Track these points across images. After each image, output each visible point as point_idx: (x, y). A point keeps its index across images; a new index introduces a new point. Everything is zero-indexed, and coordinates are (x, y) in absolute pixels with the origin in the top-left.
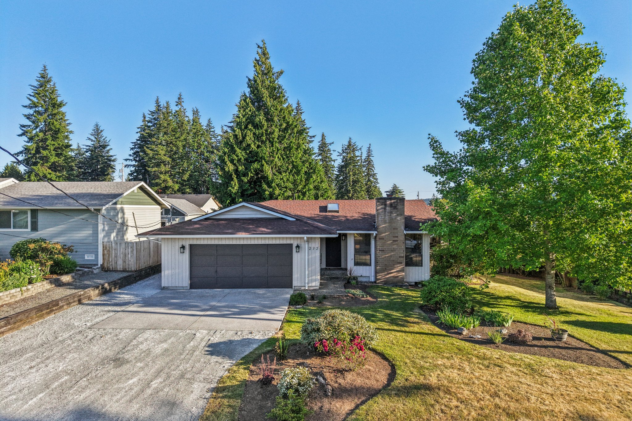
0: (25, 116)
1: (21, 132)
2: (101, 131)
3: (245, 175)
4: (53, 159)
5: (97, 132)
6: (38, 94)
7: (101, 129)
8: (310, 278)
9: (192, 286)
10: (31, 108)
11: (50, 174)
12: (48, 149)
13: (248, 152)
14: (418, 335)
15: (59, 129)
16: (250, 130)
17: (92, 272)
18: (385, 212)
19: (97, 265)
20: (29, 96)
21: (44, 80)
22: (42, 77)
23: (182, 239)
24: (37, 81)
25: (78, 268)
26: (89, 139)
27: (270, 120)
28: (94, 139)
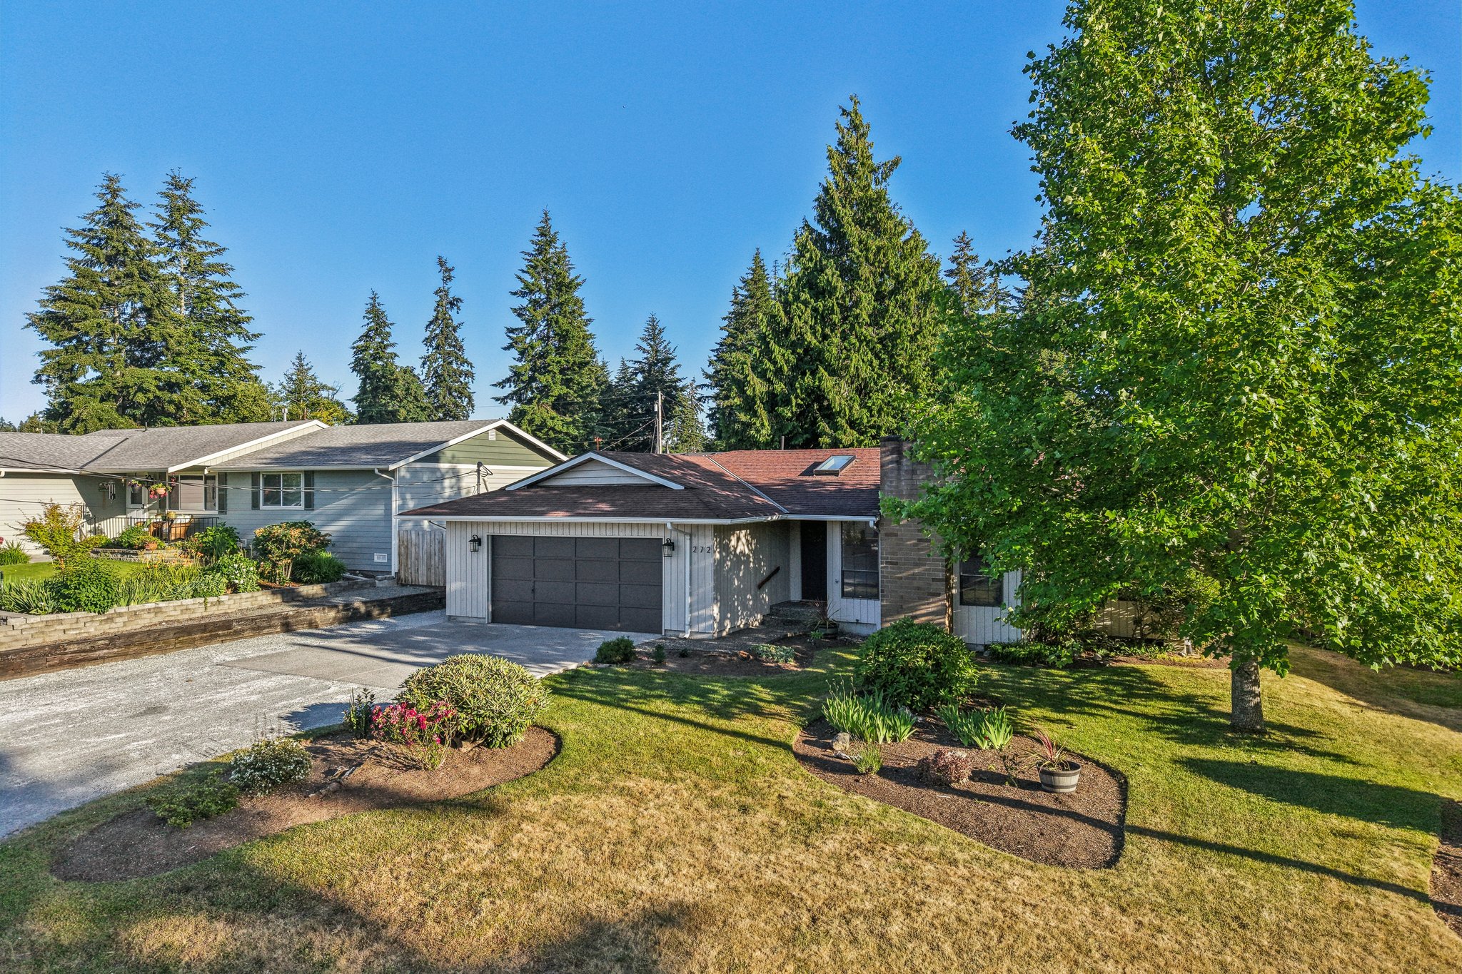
0: (515, 310)
1: (508, 341)
2: (661, 331)
3: (787, 402)
4: (558, 390)
5: (654, 333)
6: (535, 267)
7: (660, 326)
8: (696, 614)
9: (496, 617)
10: (523, 295)
11: (552, 418)
12: (549, 372)
13: (800, 351)
14: (715, 735)
15: (567, 331)
16: (805, 303)
17: (373, 585)
18: (899, 470)
19: (390, 572)
20: (520, 274)
21: (546, 237)
22: (542, 235)
23: (477, 523)
24: (532, 242)
25: (347, 575)
26: (640, 348)
27: (849, 273)
28: (648, 348)
